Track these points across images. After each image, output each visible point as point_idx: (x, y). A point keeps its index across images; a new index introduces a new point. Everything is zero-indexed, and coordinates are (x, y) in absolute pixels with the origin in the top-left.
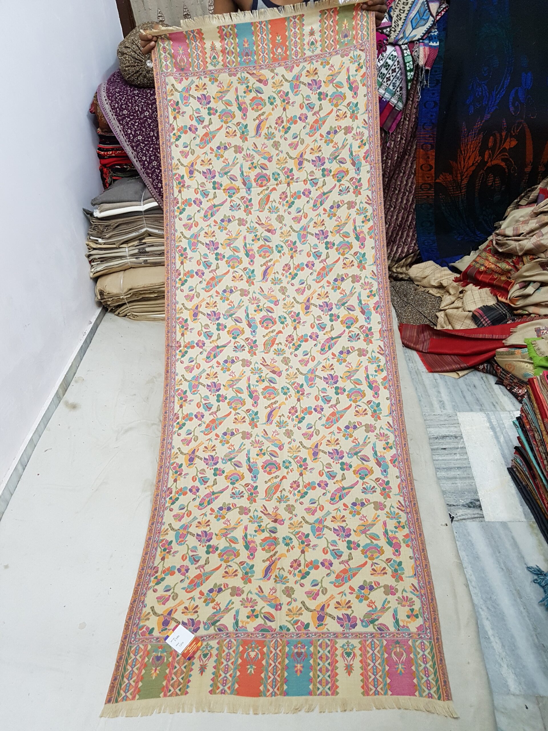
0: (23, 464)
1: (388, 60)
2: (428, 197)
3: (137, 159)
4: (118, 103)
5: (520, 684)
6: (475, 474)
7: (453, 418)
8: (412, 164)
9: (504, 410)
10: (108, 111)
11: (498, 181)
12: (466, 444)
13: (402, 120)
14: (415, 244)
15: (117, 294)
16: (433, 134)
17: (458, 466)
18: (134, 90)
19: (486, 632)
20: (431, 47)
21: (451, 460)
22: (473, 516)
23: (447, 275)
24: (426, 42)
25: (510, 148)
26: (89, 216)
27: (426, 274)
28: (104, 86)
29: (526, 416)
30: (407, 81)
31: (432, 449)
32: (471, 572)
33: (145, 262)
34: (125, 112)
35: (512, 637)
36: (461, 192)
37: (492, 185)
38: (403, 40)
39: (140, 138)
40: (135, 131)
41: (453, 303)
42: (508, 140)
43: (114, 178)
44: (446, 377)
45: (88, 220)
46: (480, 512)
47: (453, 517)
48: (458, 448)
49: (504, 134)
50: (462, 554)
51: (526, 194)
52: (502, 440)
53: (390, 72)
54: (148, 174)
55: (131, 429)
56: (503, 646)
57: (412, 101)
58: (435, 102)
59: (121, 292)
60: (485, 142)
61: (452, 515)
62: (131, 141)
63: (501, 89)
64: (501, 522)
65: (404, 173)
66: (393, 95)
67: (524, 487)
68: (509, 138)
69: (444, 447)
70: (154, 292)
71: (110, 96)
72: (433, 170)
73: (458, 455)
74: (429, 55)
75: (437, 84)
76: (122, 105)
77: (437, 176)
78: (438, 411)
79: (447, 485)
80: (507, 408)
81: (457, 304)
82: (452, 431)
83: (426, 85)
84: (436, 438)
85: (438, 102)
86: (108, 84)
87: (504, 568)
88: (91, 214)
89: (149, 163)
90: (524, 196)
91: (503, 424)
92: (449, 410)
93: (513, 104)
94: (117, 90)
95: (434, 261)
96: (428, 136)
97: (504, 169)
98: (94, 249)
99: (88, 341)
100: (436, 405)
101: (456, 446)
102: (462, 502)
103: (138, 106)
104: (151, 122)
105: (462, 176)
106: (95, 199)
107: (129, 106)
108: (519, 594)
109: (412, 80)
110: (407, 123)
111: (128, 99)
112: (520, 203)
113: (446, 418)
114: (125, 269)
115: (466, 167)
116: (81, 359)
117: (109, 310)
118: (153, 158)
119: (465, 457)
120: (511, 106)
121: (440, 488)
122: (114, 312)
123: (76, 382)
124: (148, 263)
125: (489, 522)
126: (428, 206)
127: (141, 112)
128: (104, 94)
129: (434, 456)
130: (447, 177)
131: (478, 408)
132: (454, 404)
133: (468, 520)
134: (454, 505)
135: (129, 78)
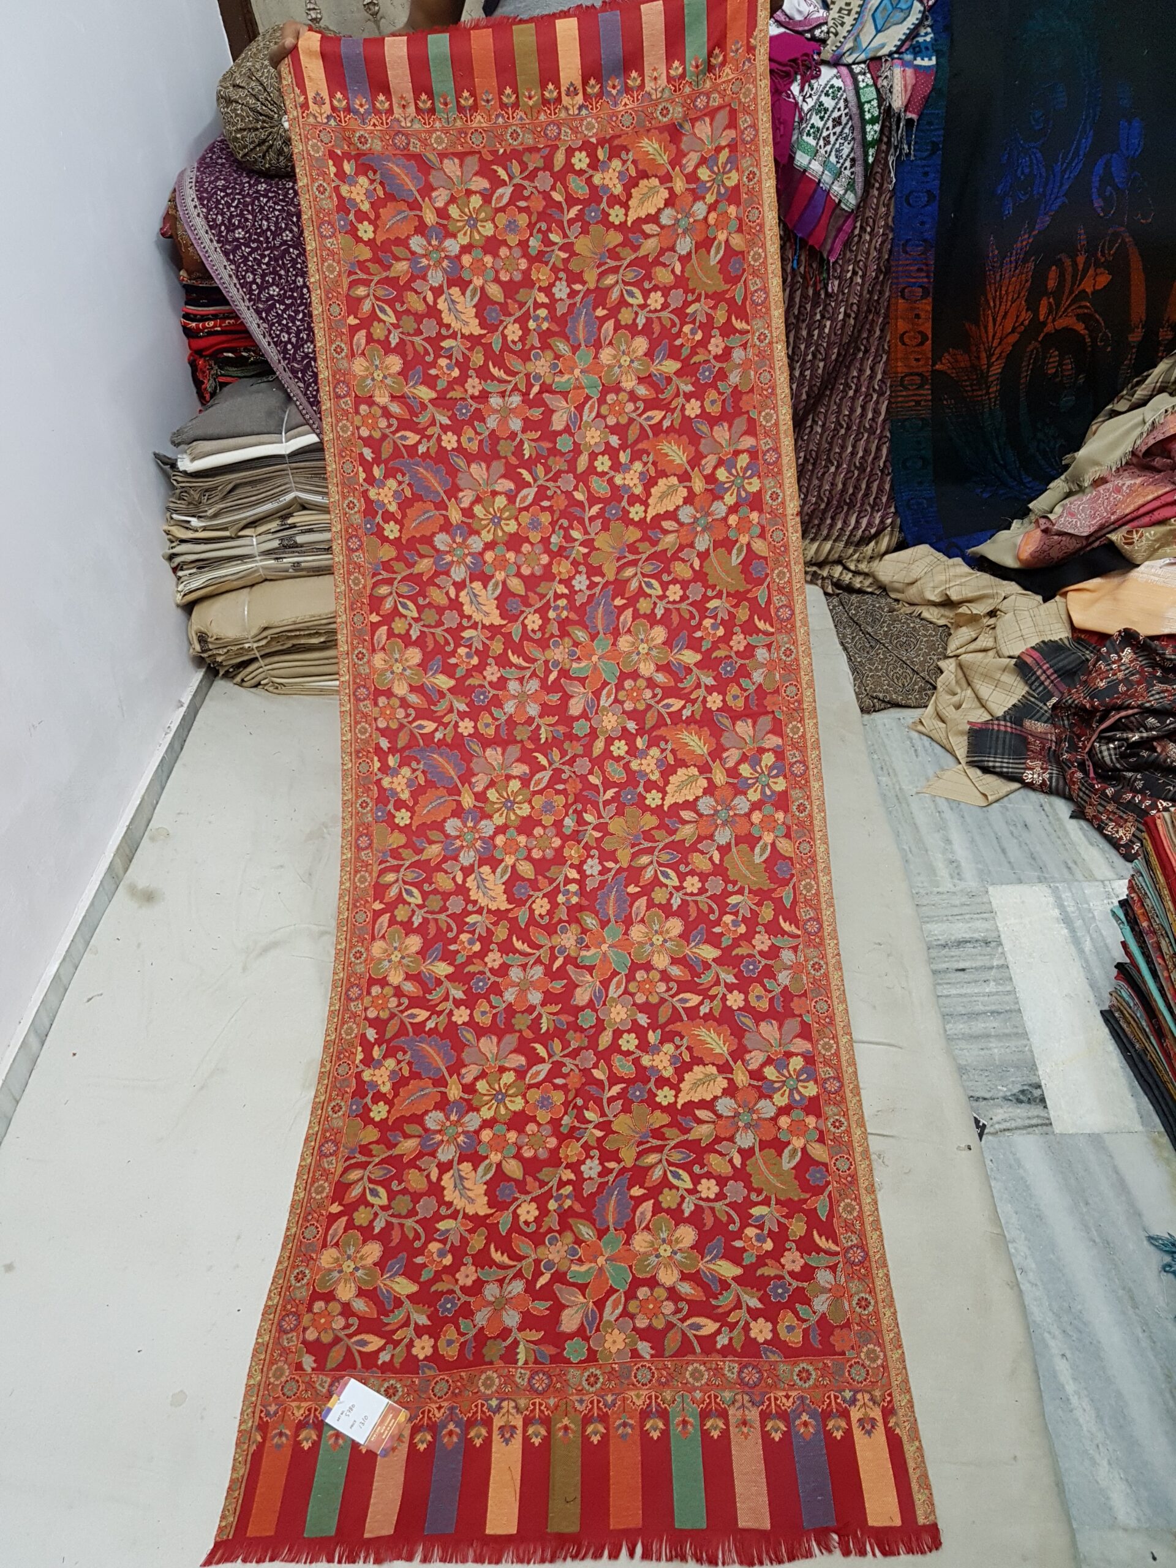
0: (40, 1032)
1: (823, 99)
2: (918, 403)
3: (268, 339)
4: (223, 214)
5: (1138, 1502)
6: (1029, 1025)
7: (978, 900)
8: (882, 330)
9: (1090, 877)
10: (202, 232)
11: (1069, 365)
12: (1010, 958)
13: (857, 232)
15: (236, 640)
16: (926, 264)
17: (993, 1008)
18: (258, 183)
19: (1061, 1388)
20: (917, 68)
21: (977, 994)
22: (1027, 1122)
23: (961, 576)
24: (908, 57)
25: (1095, 292)
26: (167, 467)
27: (914, 576)
28: (192, 175)
29: (1140, 900)
30: (865, 145)
31: (935, 972)
32: (1026, 1250)
33: (296, 566)
34: (239, 233)
35: (1119, 1395)
36: (988, 393)
37: (1055, 375)
38: (854, 56)
39: (274, 291)
40: (263, 276)
41: (975, 639)
42: (1091, 272)
43: (222, 379)
44: (962, 806)
45: (167, 477)
46: (1043, 1114)
47: (984, 1126)
48: (991, 968)
49: (1081, 259)
50: (1006, 1209)
51: (1130, 389)
52: (1088, 946)
53: (830, 124)
54: (294, 372)
55: (274, 945)
56: (1099, 1418)
57: (878, 189)
58: (928, 192)
59: (245, 635)
60: (1039, 278)
61: (982, 1122)
62: (254, 300)
63: (1073, 159)
64: (1090, 1135)
65: (866, 351)
66: (837, 175)
67: (1139, 1055)
68: (1092, 269)
69: (961, 966)
70: (318, 634)
71: (204, 197)
72: (929, 342)
73: (992, 983)
74: (914, 87)
75: (933, 153)
76: (232, 217)
77: (936, 358)
78: (947, 885)
79: (970, 1054)
80: (1099, 875)
81: (984, 642)
82: (978, 928)
83: (908, 155)
84: (944, 946)
85: (936, 192)
86: (198, 169)
87: (1098, 1240)
88: (173, 465)
89: (296, 347)
90: (1125, 395)
91: (1090, 910)
92: (971, 882)
93: (1101, 192)
94: (220, 183)
95: (932, 545)
96: (916, 268)
97: (1083, 336)
98: (183, 541)
99: (177, 746)
100: (943, 871)
101: (988, 964)
102: (1003, 1090)
103: (268, 220)
104: (298, 256)
105: (989, 357)
106: (179, 433)
107: (247, 220)
108: (1132, 1298)
109: (876, 142)
110: (868, 238)
111: (246, 205)
113: (964, 899)
114: (252, 584)
115: (998, 335)
116: (163, 788)
117: (221, 673)
118: (304, 335)
119: (1009, 988)
120: (1095, 196)
121: (955, 1059)
122: (233, 678)
123: (153, 839)
124: (303, 570)
125: (1062, 1135)
126: (920, 422)
127: (274, 234)
128: (190, 194)
129: (939, 988)
130: (960, 358)
131: (1035, 874)
132: (980, 866)
133: (1018, 1132)
134: (985, 1099)
135: (245, 155)
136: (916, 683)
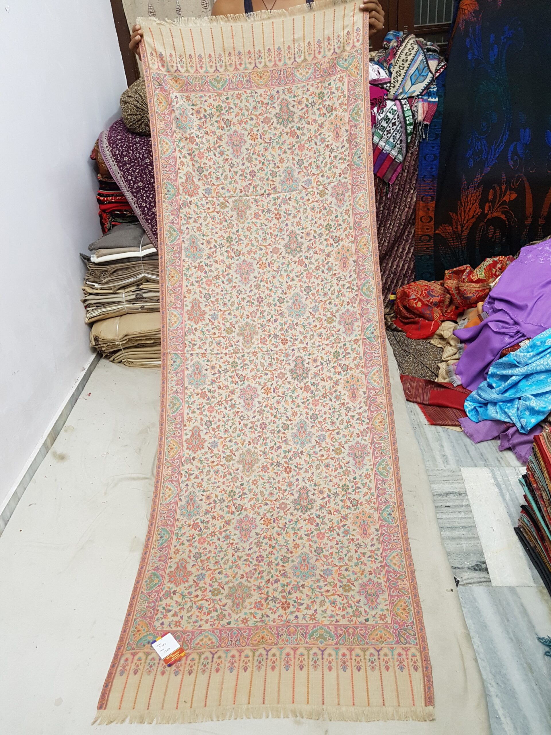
0: (6, 519)
1: (388, 114)
2: (427, 248)
3: (136, 205)
4: (119, 150)
6: (480, 534)
7: (456, 474)
9: (509, 465)
10: (109, 158)
11: (498, 234)
12: (471, 502)
15: (111, 340)
16: (433, 186)
17: (463, 525)
18: (136, 138)
19: (496, 712)
20: (429, 103)
21: (455, 518)
22: (479, 580)
24: (425, 97)
25: (510, 201)
26: (86, 260)
28: (106, 134)
29: (532, 474)
30: (407, 135)
31: (437, 507)
32: (479, 643)
33: (142, 307)
34: (126, 159)
35: (525, 718)
36: (461, 244)
37: (492, 237)
38: (402, 95)
39: (140, 184)
40: (136, 178)
42: (508, 193)
43: (114, 223)
44: (449, 430)
45: (85, 265)
46: (487, 576)
47: (458, 581)
48: (462, 506)
49: (504, 187)
50: (469, 622)
52: (508, 497)
53: (391, 125)
54: (147, 220)
56: (515, 728)
57: (411, 154)
58: (434, 155)
59: (116, 338)
60: (485, 194)
61: (458, 579)
62: (131, 188)
63: (500, 144)
64: (509, 587)
66: (393, 147)
67: (532, 549)
68: (509, 191)
69: (448, 504)
70: (150, 339)
71: (111, 142)
72: (433, 221)
73: (463, 513)
74: (428, 111)
75: (436, 138)
76: (123, 151)
77: (436, 227)
78: (441, 466)
79: (452, 546)
80: (512, 464)
82: (456, 487)
83: (426, 139)
84: (440, 495)
85: (438, 155)
86: (109, 131)
87: (514, 638)
88: (89, 260)
89: (149, 210)
91: (509, 480)
92: (453, 465)
93: (512, 159)
94: (119, 137)
96: (428, 188)
97: (504, 221)
98: (91, 294)
99: (81, 388)
100: (439, 460)
101: (461, 504)
102: (467, 564)
103: (139, 153)
105: (462, 227)
106: (92, 245)
107: (130, 153)
108: (530, 668)
109: (411, 134)
110: (406, 174)
111: (130, 147)
113: (449, 473)
114: (121, 315)
115: (466, 219)
116: (72, 408)
117: (104, 356)
118: (153, 204)
119: (470, 516)
120: (510, 160)
121: (445, 548)
122: (109, 358)
123: (66, 431)
124: (145, 309)
125: (496, 587)
126: (428, 257)
127: (141, 159)
128: (105, 141)
129: (438, 515)
130: (447, 228)
131: (482, 463)
132: (457, 458)
133: (475, 585)
134: (459, 568)
135: (131, 126)
136: (427, 373)
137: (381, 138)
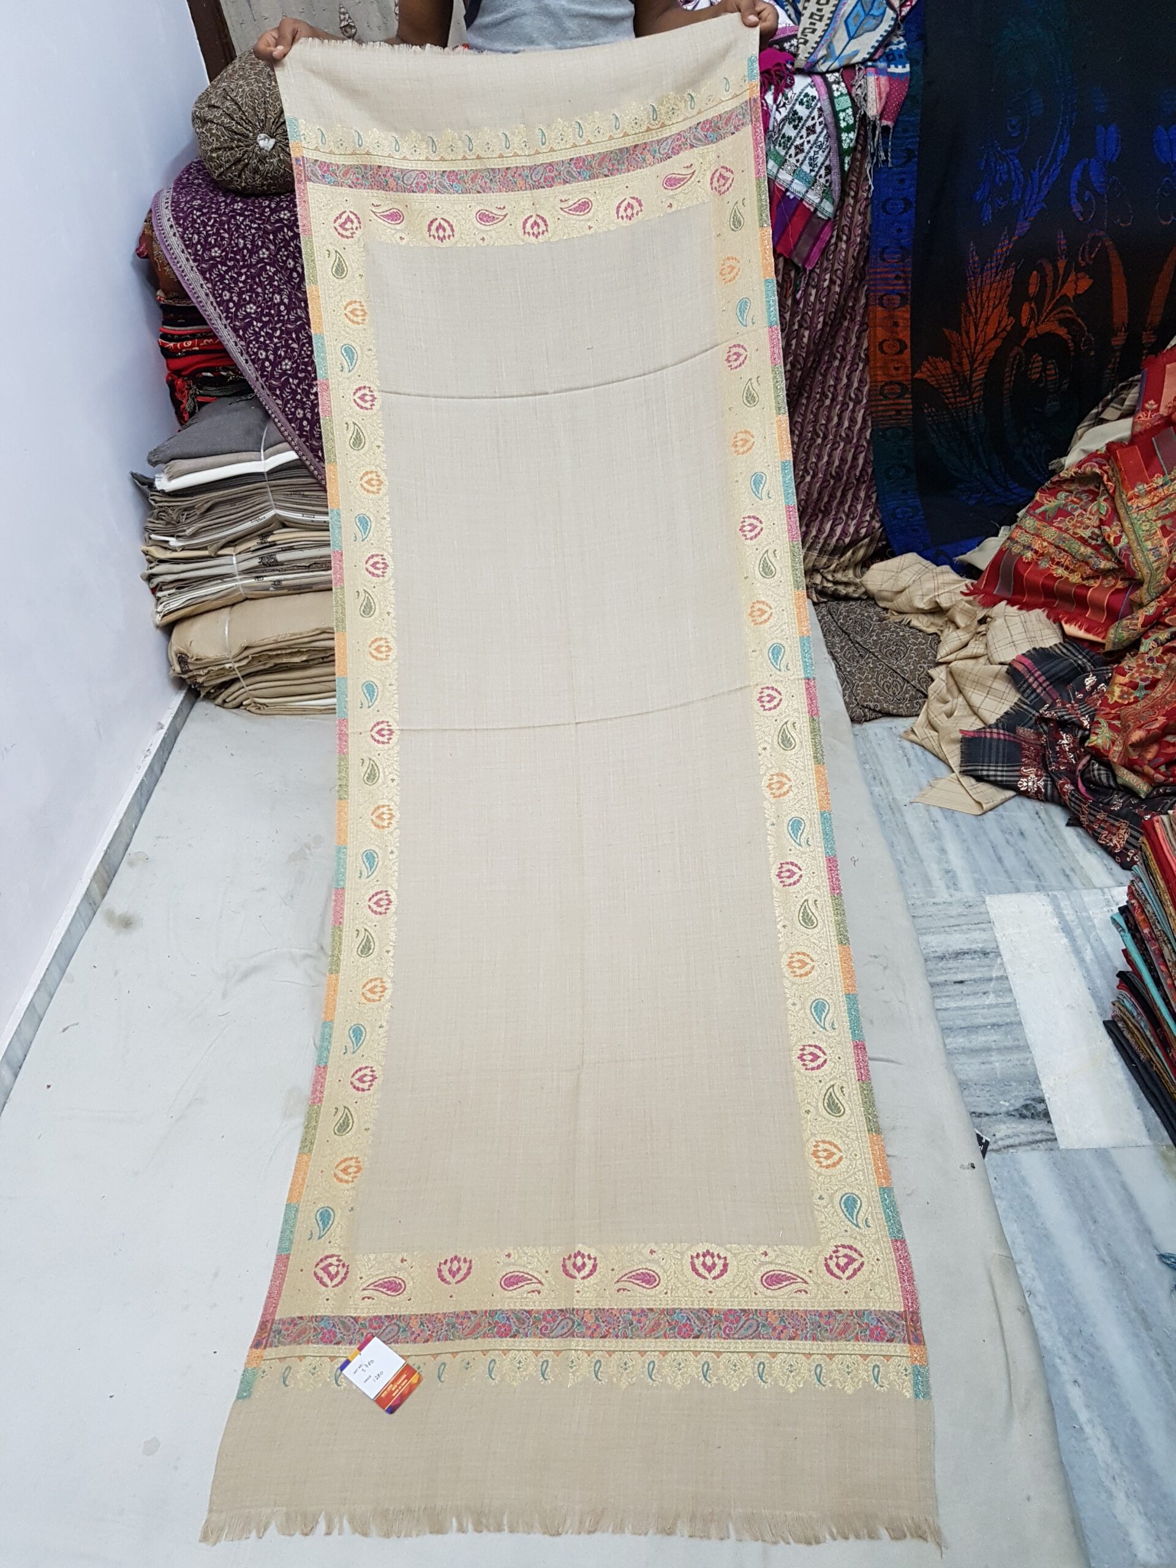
0: (14, 1064)
1: (798, 107)
2: (898, 412)
3: (246, 356)
4: (199, 233)
5: (1158, 1538)
6: (1031, 1037)
7: (976, 910)
8: (858, 338)
9: (1089, 885)
10: (178, 251)
11: (1052, 370)
12: (1010, 970)
13: (833, 241)
14: (872, 517)
15: (216, 660)
16: (904, 272)
17: (994, 1020)
18: (234, 202)
19: (1074, 1416)
20: (891, 76)
21: (976, 1007)
22: (1031, 1138)
23: (949, 584)
24: (882, 65)
25: (1077, 296)
26: (145, 487)
27: (901, 584)
28: (168, 195)
29: (1140, 906)
30: (841, 153)
31: (933, 985)
32: (1034, 1272)
33: (277, 584)
34: (216, 252)
35: (1134, 1423)
36: (971, 399)
37: (1039, 380)
38: (828, 64)
39: (251, 308)
40: (240, 294)
41: (966, 645)
42: (1072, 277)
43: (200, 399)
44: (957, 815)
45: (145, 496)
46: (1048, 1129)
47: (987, 1143)
48: (991, 980)
49: (1061, 264)
50: (1011, 1229)
51: (1117, 394)
52: (1088, 955)
53: (804, 132)
54: (272, 389)
55: (255, 970)
56: (1114, 1447)
57: (854, 197)
58: (904, 199)
59: (226, 654)
60: (1020, 283)
61: (985, 1138)
62: (231, 318)
63: (1050, 165)
64: (1096, 1150)
65: (843, 359)
66: (812, 184)
67: (1144, 1065)
68: (1073, 273)
69: (959, 978)
70: (300, 653)
71: (181, 217)
72: (908, 350)
73: (992, 996)
74: (889, 95)
75: (909, 159)
76: (208, 236)
77: (916, 367)
78: (943, 895)
79: (971, 1068)
80: (1097, 882)
81: (975, 648)
82: (975, 939)
83: (886, 162)
84: (942, 958)
85: (913, 200)
86: (175, 190)
87: (1107, 1259)
88: (151, 485)
89: (274, 365)
90: (1112, 400)
91: (1089, 919)
92: (967, 891)
93: (1079, 197)
94: (196, 203)
95: (920, 554)
96: (894, 275)
97: (1065, 341)
98: (162, 561)
99: (157, 769)
100: (939, 883)
101: (987, 975)
102: (1005, 1105)
103: (244, 238)
104: (275, 273)
105: (972, 363)
106: (155, 452)
107: (223, 239)
108: (1145, 1320)
109: (852, 151)
110: (844, 246)
111: (222, 223)
112: (1104, 416)
113: (961, 910)
114: (231, 603)
115: (980, 341)
116: (142, 812)
117: (203, 694)
118: (282, 352)
119: (1009, 1000)
120: (1074, 201)
121: (955, 1074)
122: (215, 699)
123: (131, 864)
124: (283, 588)
125: (1068, 1150)
126: (900, 431)
127: (250, 252)
128: (166, 214)
129: (938, 1001)
130: (940, 365)
131: (1032, 883)
132: (976, 876)
133: (1023, 1148)
134: (987, 1115)
135: (220, 175)
136: (907, 692)
137: (782, 163)
